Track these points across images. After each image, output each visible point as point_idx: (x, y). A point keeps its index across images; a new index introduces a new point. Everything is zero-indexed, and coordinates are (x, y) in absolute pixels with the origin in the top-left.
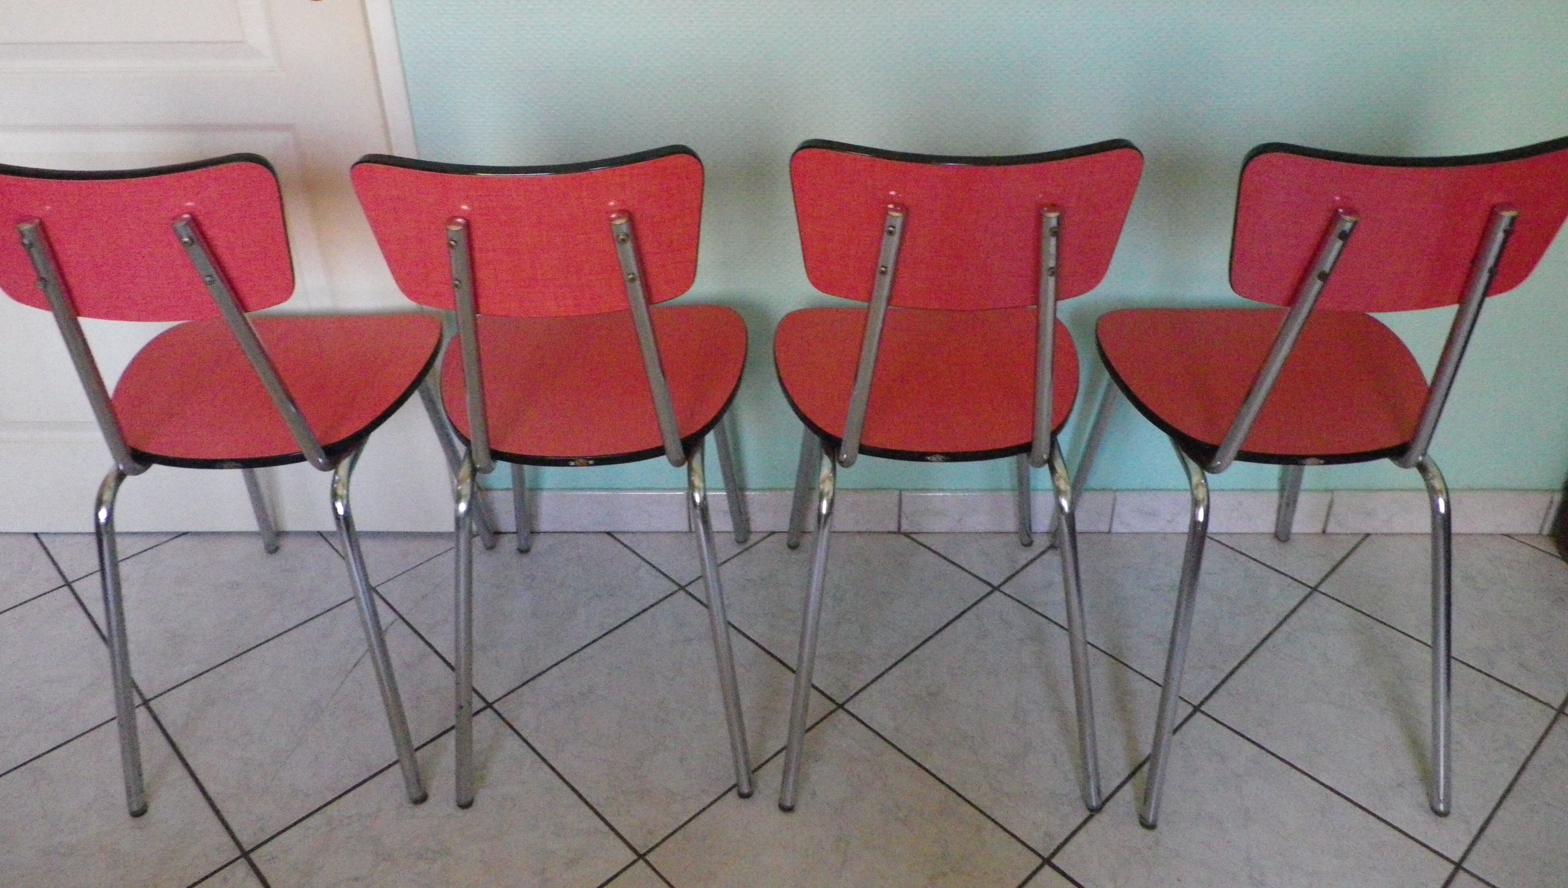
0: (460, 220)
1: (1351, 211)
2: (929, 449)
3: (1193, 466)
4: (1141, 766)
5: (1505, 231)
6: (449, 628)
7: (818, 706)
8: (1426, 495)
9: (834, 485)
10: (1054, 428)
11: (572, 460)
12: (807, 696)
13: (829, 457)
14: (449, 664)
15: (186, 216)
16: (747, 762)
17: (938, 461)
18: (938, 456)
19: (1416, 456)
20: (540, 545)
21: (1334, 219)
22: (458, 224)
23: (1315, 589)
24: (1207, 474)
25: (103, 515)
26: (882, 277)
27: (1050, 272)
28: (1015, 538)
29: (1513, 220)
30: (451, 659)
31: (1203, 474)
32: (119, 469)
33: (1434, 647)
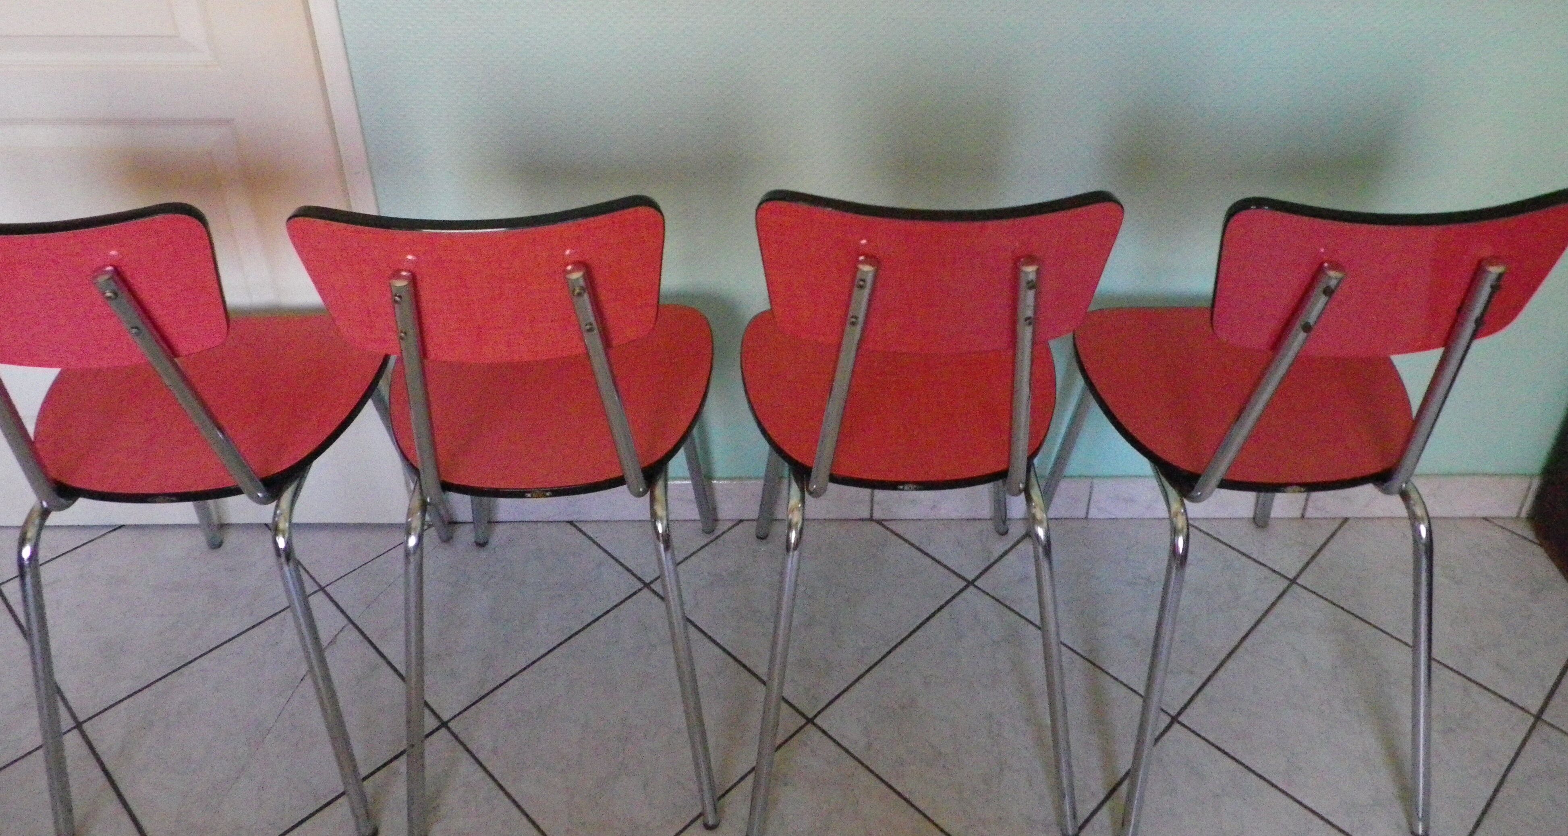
0: (404, 273)
1: (1336, 266)
2: (901, 478)
3: (1173, 493)
4: (1119, 784)
5: (1492, 287)
6: (400, 635)
7: (789, 721)
8: (1408, 523)
9: (803, 515)
10: (1030, 453)
11: (529, 492)
12: (778, 710)
13: (798, 484)
14: (400, 675)
15: (109, 268)
16: (712, 788)
17: (910, 489)
18: (911, 486)
19: (1399, 482)
20: (499, 535)
21: (1318, 272)
22: (404, 277)
23: (1293, 581)
24: (1186, 501)
25: (26, 552)
26: (852, 328)
27: (1028, 322)
28: (989, 525)
29: (1500, 276)
30: (402, 669)
31: (1182, 501)
32: (42, 507)
33: (1415, 647)
